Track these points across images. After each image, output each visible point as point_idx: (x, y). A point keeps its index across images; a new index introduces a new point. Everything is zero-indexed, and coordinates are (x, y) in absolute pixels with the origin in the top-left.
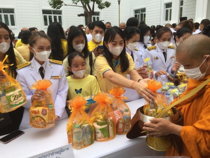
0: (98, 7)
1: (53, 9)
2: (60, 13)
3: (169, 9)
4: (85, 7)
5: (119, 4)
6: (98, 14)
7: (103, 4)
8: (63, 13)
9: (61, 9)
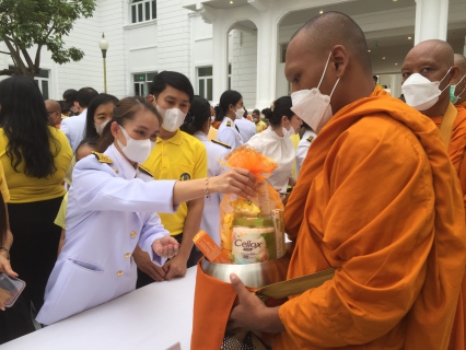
0: (53, 57)
3: (206, 78)
4: (14, 55)
5: (104, 56)
6: (45, 73)
7: (64, 53)
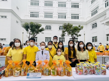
1: (62, 37)
2: (64, 38)
4: (72, 36)
5: (84, 35)
6: (77, 38)
7: (78, 35)
8: (65, 38)
9: (64, 37)
